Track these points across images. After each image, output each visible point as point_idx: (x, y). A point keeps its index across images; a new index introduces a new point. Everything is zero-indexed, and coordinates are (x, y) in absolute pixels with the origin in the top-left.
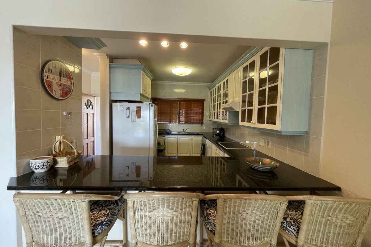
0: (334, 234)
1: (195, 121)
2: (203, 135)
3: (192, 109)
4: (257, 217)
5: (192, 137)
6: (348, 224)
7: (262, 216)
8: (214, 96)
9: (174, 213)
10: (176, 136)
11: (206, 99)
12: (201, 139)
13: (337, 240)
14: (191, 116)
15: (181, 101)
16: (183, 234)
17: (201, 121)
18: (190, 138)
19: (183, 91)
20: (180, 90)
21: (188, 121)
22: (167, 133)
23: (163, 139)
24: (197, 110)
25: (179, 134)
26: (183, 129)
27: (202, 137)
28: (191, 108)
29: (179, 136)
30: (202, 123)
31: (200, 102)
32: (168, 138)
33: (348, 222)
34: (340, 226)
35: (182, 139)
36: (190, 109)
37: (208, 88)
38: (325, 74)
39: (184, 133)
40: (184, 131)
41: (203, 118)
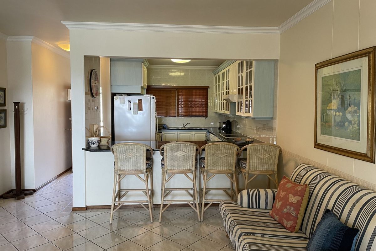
0: (261, 163)
1: (198, 114)
2: (206, 130)
3: (194, 99)
4: (224, 155)
5: (194, 132)
6: (267, 158)
7: (226, 154)
8: (218, 83)
9: (185, 154)
10: (175, 132)
11: (210, 87)
12: (205, 135)
13: (263, 166)
14: (192, 108)
15: (179, 89)
16: (190, 165)
17: (204, 114)
18: (192, 134)
19: (182, 74)
20: (178, 74)
21: (188, 113)
22: (164, 128)
23: (160, 136)
24: (199, 100)
25: (178, 129)
26: (183, 124)
27: (205, 132)
28: (192, 97)
29: (179, 132)
30: (206, 115)
31: (204, 90)
32: (166, 135)
33: (266, 157)
34: (263, 159)
35: (182, 135)
36: (190, 99)
37: (213, 72)
38: (277, 79)
39: (184, 128)
40: (184, 126)
41: (207, 110)
